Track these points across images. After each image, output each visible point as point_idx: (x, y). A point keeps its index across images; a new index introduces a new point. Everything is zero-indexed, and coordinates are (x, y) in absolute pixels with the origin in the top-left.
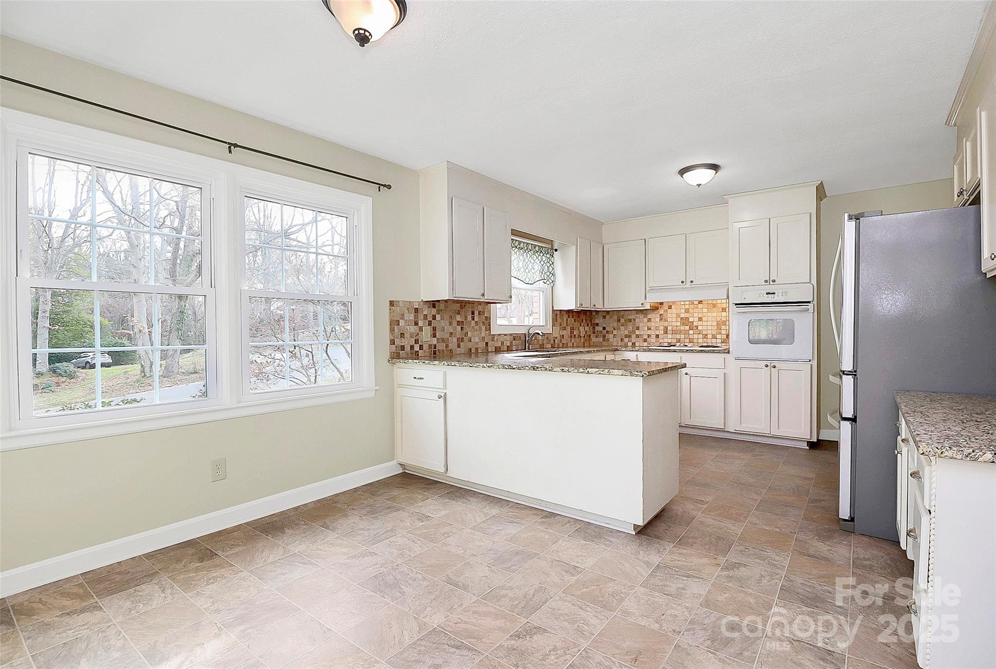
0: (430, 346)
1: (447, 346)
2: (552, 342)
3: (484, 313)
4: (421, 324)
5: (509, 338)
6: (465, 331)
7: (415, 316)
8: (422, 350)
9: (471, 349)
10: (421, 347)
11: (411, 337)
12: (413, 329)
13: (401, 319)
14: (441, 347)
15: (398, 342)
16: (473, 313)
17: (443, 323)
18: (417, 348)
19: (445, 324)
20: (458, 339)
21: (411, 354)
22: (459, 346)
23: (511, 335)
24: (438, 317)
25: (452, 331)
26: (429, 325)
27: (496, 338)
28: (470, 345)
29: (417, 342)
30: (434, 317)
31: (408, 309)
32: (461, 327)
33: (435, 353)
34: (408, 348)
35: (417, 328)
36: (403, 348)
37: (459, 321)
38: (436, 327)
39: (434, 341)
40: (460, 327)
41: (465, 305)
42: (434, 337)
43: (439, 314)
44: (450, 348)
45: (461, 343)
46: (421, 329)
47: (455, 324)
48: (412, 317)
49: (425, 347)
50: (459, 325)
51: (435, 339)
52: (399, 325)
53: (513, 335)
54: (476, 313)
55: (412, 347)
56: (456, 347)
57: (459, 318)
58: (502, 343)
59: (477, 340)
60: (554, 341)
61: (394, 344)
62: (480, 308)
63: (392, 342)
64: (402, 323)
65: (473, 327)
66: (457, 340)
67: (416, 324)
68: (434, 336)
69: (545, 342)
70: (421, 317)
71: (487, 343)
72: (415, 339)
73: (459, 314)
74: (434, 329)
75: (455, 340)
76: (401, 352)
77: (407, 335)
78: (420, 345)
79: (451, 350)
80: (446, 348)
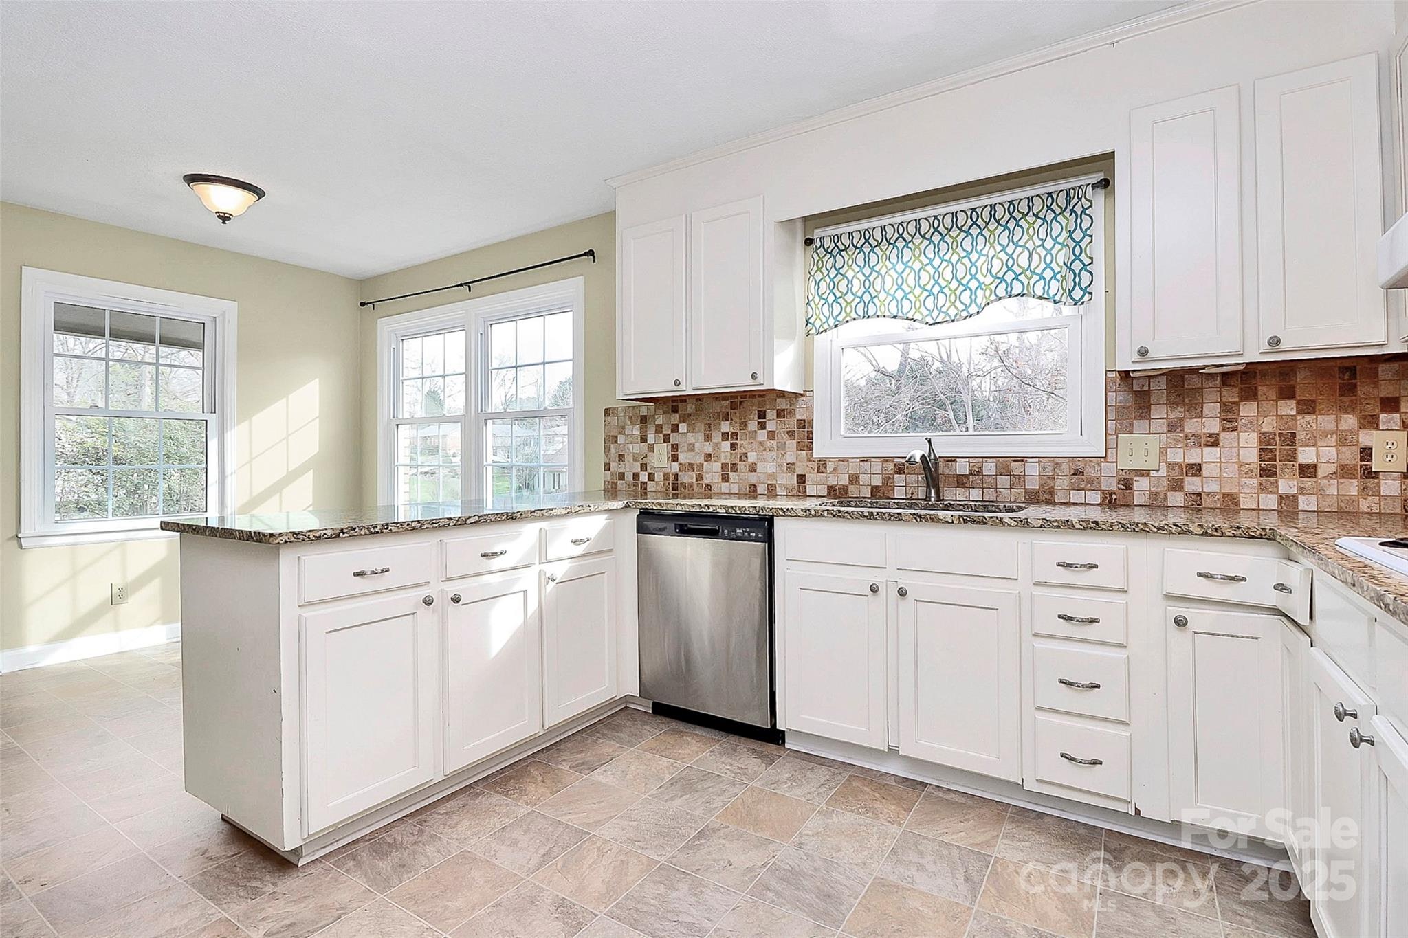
0: (666, 476)
1: (699, 478)
2: (1111, 485)
3: (792, 413)
4: (651, 439)
5: (878, 467)
6: (739, 451)
7: (641, 428)
8: (654, 481)
9: (755, 486)
10: (651, 477)
11: (635, 460)
12: (639, 448)
13: (620, 433)
14: (688, 478)
15: (614, 467)
16: (762, 415)
17: (691, 438)
18: (644, 477)
19: (697, 438)
20: (724, 466)
21: (634, 485)
22: (725, 479)
23: (886, 460)
24: (683, 428)
25: (710, 451)
26: (664, 442)
27: (830, 467)
28: (753, 478)
29: (644, 467)
30: (675, 429)
31: (630, 418)
32: (731, 444)
33: (675, 488)
34: (629, 477)
35: (644, 446)
36: (622, 476)
37: (728, 433)
38: (677, 445)
39: (675, 468)
40: (728, 444)
41: (741, 402)
42: (674, 461)
43: (684, 422)
44: (706, 481)
45: (731, 474)
46: (651, 448)
47: (717, 437)
48: (637, 430)
49: (659, 477)
50: (727, 440)
51: (676, 463)
52: (616, 442)
53: (896, 460)
54: (772, 414)
55: (636, 476)
56: (720, 480)
57: (726, 427)
58: (854, 479)
59: (772, 468)
60: (1127, 484)
61: (609, 470)
62: (782, 404)
63: (607, 467)
64: (621, 440)
65: (761, 443)
66: (722, 468)
67: (644, 440)
68: (675, 458)
69: (1061, 483)
70: (651, 429)
71: (801, 479)
72: (641, 464)
73: (728, 420)
74: (675, 448)
75: (717, 467)
76: (619, 482)
77: (629, 458)
78: (649, 474)
79: (707, 485)
80: (697, 480)
